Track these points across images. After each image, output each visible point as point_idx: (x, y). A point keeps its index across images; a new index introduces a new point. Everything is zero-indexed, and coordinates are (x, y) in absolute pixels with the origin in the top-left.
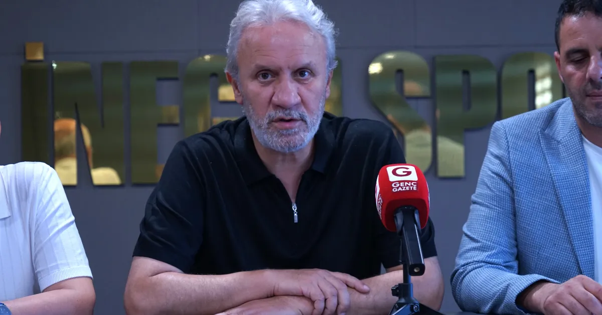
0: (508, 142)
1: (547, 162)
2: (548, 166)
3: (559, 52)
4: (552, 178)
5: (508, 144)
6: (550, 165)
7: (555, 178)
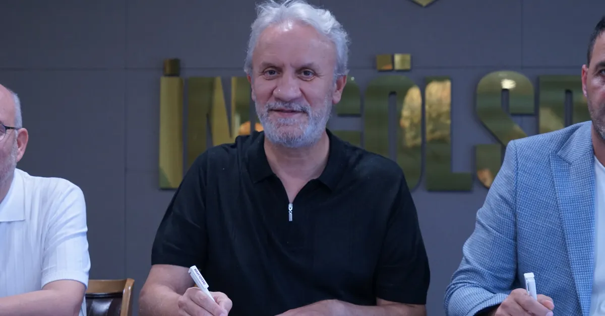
0: (517, 163)
1: (554, 185)
2: (555, 189)
3: (588, 66)
4: (557, 202)
5: (517, 165)
6: (556, 188)
7: (560, 202)
